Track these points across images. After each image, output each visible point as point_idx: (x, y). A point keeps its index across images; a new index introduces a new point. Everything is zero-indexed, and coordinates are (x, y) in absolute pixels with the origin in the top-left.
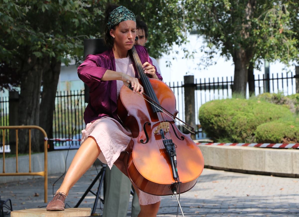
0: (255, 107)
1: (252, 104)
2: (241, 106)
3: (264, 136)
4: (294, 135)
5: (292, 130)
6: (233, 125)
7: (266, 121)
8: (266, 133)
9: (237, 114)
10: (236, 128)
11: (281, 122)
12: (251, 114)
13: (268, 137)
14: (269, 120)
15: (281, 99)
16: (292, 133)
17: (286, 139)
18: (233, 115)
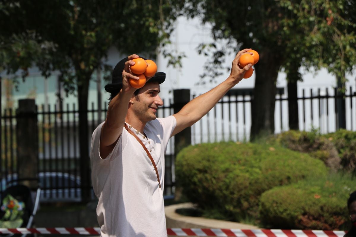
0: (265, 158)
1: (260, 154)
2: (241, 157)
3: (271, 209)
4: (320, 211)
5: (317, 202)
6: (227, 188)
7: (281, 183)
8: (275, 205)
9: (234, 169)
10: (232, 193)
11: (299, 188)
12: (257, 170)
13: (277, 211)
14: (286, 182)
15: (314, 142)
16: (317, 208)
17: (306, 216)
18: (227, 170)
